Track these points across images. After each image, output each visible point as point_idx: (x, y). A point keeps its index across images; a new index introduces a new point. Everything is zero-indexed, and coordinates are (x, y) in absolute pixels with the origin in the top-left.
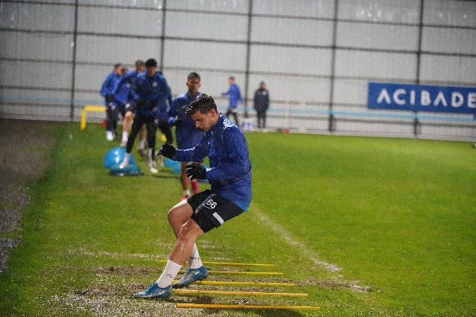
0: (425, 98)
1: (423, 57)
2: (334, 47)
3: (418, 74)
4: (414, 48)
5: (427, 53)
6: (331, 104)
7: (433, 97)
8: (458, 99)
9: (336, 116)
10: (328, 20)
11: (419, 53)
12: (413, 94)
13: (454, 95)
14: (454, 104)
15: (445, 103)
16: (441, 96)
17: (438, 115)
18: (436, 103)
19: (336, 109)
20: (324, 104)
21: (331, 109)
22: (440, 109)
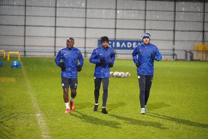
0: (118, 45)
1: (117, 30)
2: (86, 28)
3: (115, 36)
4: (114, 27)
5: (119, 29)
6: (85, 48)
7: (121, 44)
8: (129, 45)
9: (87, 52)
10: (83, 18)
11: (116, 29)
12: (114, 43)
13: (128, 43)
14: (128, 46)
15: (125, 46)
16: (124, 44)
17: (123, 50)
18: (122, 46)
19: (87, 49)
20: (83, 48)
21: (85, 49)
22: (123, 48)
